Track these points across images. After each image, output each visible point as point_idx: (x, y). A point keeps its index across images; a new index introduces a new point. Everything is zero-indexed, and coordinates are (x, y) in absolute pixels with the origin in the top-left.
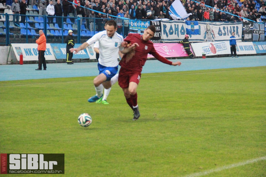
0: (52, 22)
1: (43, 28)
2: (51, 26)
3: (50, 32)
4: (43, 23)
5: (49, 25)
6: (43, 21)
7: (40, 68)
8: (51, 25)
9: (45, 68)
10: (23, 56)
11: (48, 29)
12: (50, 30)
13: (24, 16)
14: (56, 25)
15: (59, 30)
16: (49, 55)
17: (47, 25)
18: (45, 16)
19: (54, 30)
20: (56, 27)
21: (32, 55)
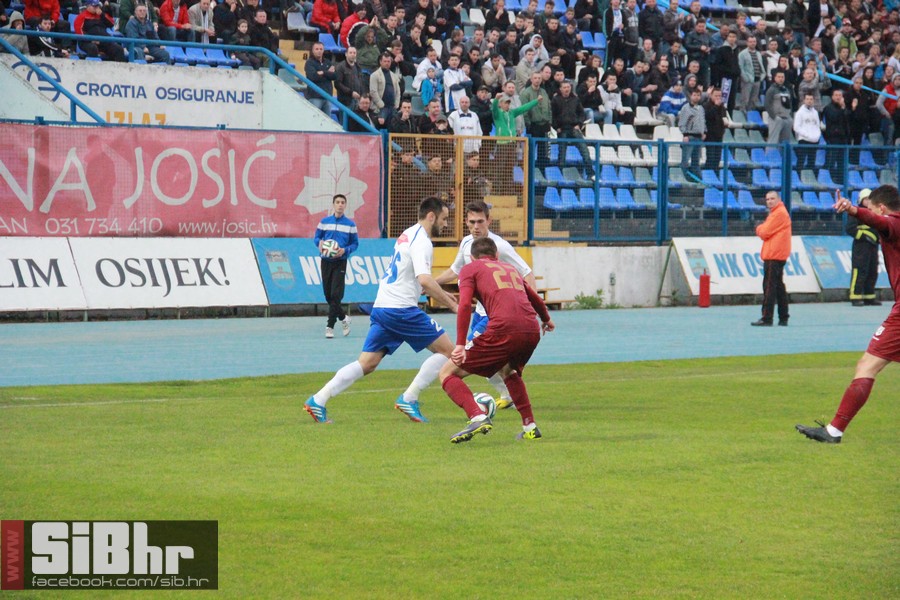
0: (811, 166)
1: (779, 185)
2: (806, 179)
3: (802, 197)
4: (778, 168)
5: (799, 174)
6: (779, 163)
7: (767, 320)
8: (807, 174)
9: (784, 318)
10: (711, 280)
11: (797, 190)
12: (801, 191)
13: (716, 147)
14: (824, 173)
15: (832, 192)
16: (798, 273)
17: (794, 173)
18: (788, 146)
19: (817, 191)
20: (825, 180)
21: (741, 275)
